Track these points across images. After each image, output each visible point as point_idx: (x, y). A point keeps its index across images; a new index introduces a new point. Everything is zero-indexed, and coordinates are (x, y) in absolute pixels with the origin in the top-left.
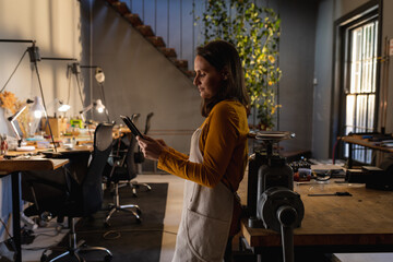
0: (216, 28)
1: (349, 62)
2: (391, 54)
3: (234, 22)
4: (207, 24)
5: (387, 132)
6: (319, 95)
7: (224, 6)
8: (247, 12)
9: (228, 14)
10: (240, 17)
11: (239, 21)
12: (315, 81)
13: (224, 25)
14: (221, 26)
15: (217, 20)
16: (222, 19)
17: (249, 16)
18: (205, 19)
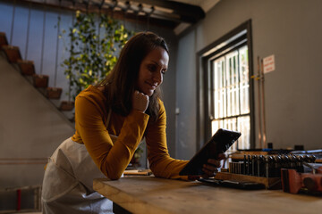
0: (83, 45)
1: (212, 90)
2: (265, 72)
3: (103, 42)
4: (73, 39)
5: (275, 147)
6: (182, 124)
7: (93, 24)
8: (117, 32)
9: (97, 32)
10: (109, 37)
11: (107, 41)
12: (177, 111)
13: (91, 43)
14: (88, 44)
15: (84, 37)
16: (90, 37)
17: (119, 36)
18: (72, 35)
